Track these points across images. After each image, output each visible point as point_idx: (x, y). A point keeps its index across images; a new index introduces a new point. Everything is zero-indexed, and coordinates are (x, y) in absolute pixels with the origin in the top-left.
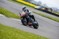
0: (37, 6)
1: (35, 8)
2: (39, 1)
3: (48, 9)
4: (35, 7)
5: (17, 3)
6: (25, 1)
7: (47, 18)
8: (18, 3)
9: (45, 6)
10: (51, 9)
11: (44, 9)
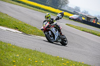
0: (74, 14)
1: (70, 19)
2: (76, 7)
3: (90, 18)
4: (70, 17)
5: (40, 10)
6: (53, 7)
7: (90, 33)
8: (42, 11)
9: (87, 15)
10: (96, 18)
11: (84, 19)
